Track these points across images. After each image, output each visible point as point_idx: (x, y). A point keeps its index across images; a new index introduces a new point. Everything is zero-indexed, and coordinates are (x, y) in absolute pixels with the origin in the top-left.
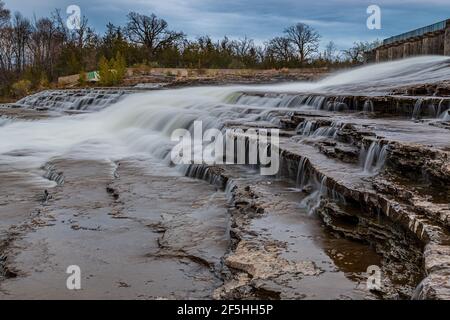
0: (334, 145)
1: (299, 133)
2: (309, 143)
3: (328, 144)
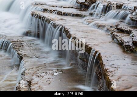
0: (128, 33)
1: (91, 14)
2: (100, 27)
3: (121, 31)
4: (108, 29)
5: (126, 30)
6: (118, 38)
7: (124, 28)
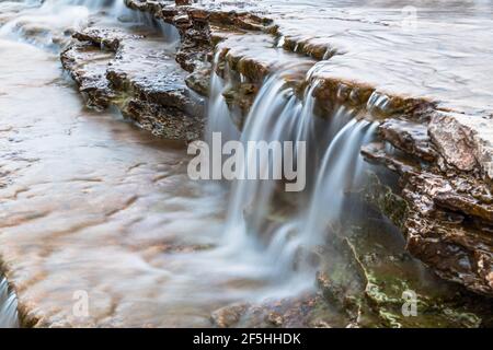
4: (55, 41)
5: (105, 42)
6: (74, 67)
7: (101, 35)
